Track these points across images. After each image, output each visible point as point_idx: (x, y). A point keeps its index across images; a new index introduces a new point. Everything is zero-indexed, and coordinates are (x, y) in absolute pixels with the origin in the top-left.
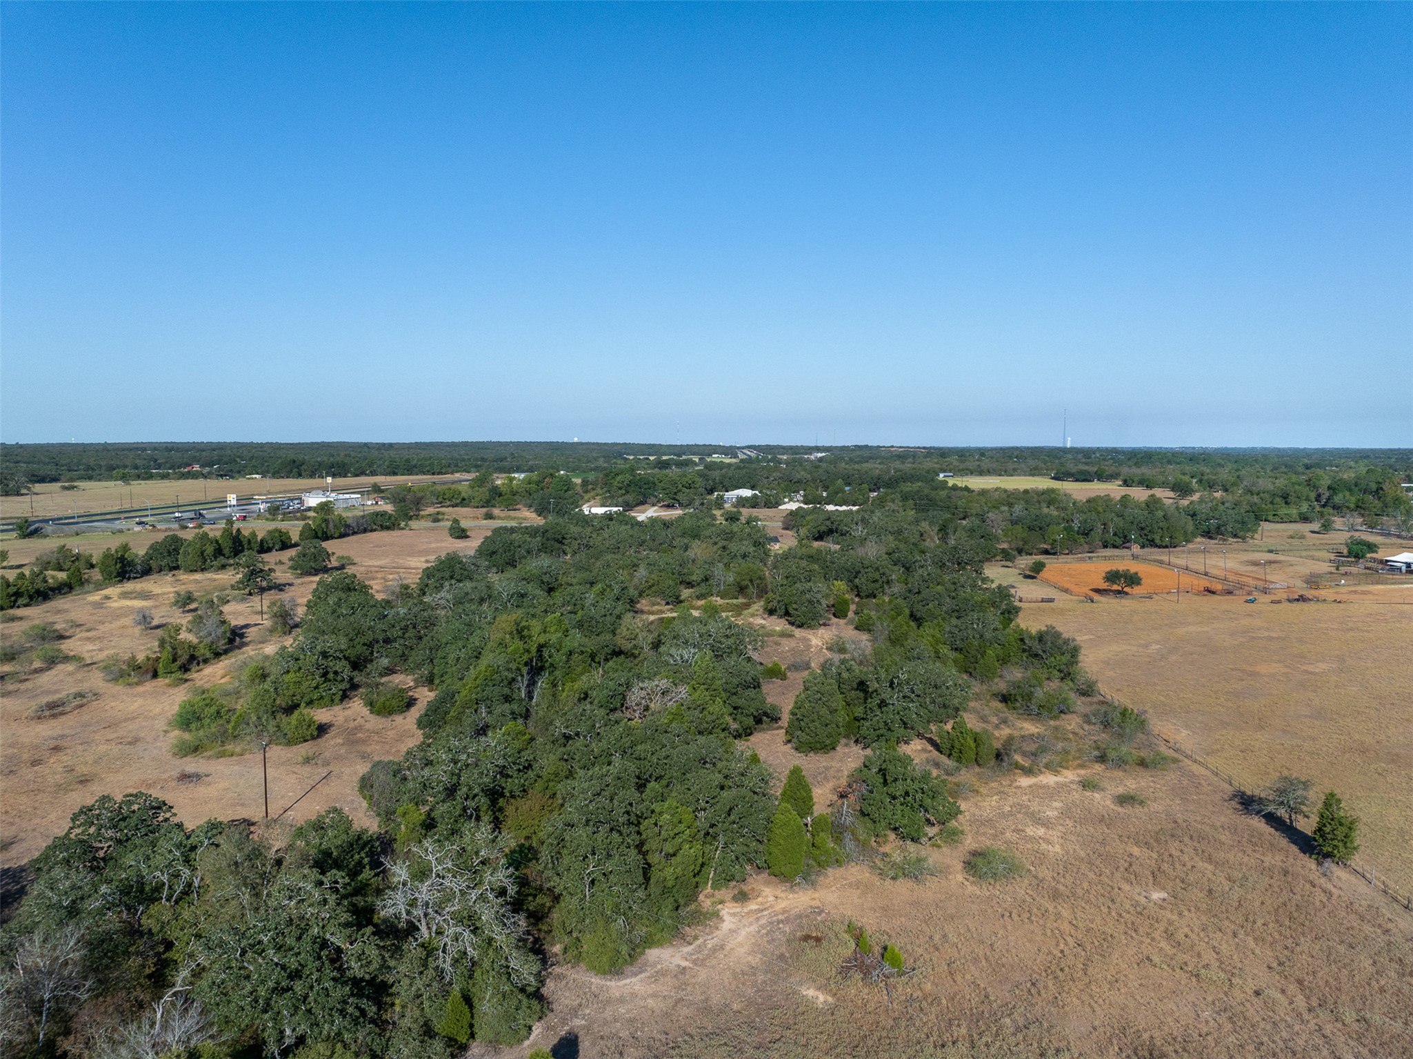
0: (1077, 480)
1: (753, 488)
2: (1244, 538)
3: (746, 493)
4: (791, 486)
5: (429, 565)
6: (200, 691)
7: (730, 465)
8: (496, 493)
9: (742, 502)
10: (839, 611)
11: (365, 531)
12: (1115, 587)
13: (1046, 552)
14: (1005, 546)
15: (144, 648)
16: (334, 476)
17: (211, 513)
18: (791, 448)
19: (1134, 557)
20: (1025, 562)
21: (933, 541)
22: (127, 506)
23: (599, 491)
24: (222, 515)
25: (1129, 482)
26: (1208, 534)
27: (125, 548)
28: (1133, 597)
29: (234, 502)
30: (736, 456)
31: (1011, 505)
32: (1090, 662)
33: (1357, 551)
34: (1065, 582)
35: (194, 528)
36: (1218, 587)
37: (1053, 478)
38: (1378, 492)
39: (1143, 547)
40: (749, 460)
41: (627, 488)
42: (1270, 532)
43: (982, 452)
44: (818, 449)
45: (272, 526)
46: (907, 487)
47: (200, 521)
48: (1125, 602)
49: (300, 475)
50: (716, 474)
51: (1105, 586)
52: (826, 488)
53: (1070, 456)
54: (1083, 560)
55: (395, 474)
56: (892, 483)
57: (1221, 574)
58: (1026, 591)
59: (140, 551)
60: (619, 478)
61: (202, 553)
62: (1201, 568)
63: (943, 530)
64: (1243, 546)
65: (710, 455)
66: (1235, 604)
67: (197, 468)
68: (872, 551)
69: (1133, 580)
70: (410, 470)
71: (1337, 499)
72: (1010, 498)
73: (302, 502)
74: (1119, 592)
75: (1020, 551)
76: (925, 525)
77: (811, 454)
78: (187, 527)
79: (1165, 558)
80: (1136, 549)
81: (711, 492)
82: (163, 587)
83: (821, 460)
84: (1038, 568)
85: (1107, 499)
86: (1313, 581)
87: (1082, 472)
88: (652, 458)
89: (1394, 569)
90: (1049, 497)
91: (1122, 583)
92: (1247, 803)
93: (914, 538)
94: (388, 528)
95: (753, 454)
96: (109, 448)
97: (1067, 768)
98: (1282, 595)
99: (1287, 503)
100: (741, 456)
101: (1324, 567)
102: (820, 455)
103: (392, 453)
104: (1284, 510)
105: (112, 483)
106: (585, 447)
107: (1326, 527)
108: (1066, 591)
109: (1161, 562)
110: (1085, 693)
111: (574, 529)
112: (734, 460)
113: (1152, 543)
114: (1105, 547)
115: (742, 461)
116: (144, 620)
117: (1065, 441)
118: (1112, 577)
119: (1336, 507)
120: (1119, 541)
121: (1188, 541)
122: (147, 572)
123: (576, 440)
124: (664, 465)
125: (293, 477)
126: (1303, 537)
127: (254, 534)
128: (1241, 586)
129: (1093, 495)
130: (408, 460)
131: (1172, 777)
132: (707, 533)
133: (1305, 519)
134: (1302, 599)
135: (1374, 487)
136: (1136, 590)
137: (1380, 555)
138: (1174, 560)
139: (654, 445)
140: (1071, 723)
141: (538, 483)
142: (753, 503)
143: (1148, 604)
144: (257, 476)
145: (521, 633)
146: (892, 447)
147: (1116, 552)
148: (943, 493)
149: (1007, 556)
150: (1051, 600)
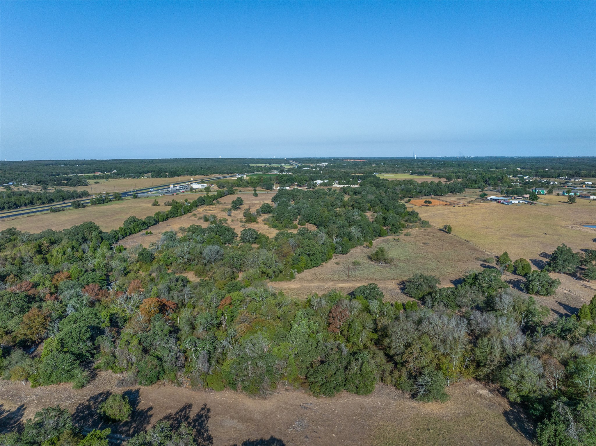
2: (460, 193)
12: (426, 204)
13: (410, 197)
14: (400, 196)
19: (432, 198)
20: (406, 199)
26: (452, 192)
28: (430, 206)
32: (420, 216)
34: (415, 203)
36: (448, 204)
39: (434, 196)
42: (468, 191)
48: (428, 207)
51: (424, 204)
54: (420, 199)
62: (447, 200)
63: (385, 192)
64: (460, 195)
66: (450, 207)
69: (430, 202)
74: (426, 205)
75: (404, 197)
76: (381, 191)
80: (433, 196)
84: (409, 201)
91: (428, 203)
93: (380, 194)
98: (461, 205)
99: (476, 183)
104: (474, 185)
107: (483, 190)
108: (415, 205)
109: (438, 199)
113: (437, 195)
114: (425, 196)
118: (426, 202)
120: (429, 194)
121: (446, 194)
126: (476, 193)
129: (423, 181)
133: (479, 188)
136: (431, 205)
137: (488, 196)
138: (441, 198)
143: (433, 207)
147: (428, 197)
149: (401, 198)
150: (412, 207)
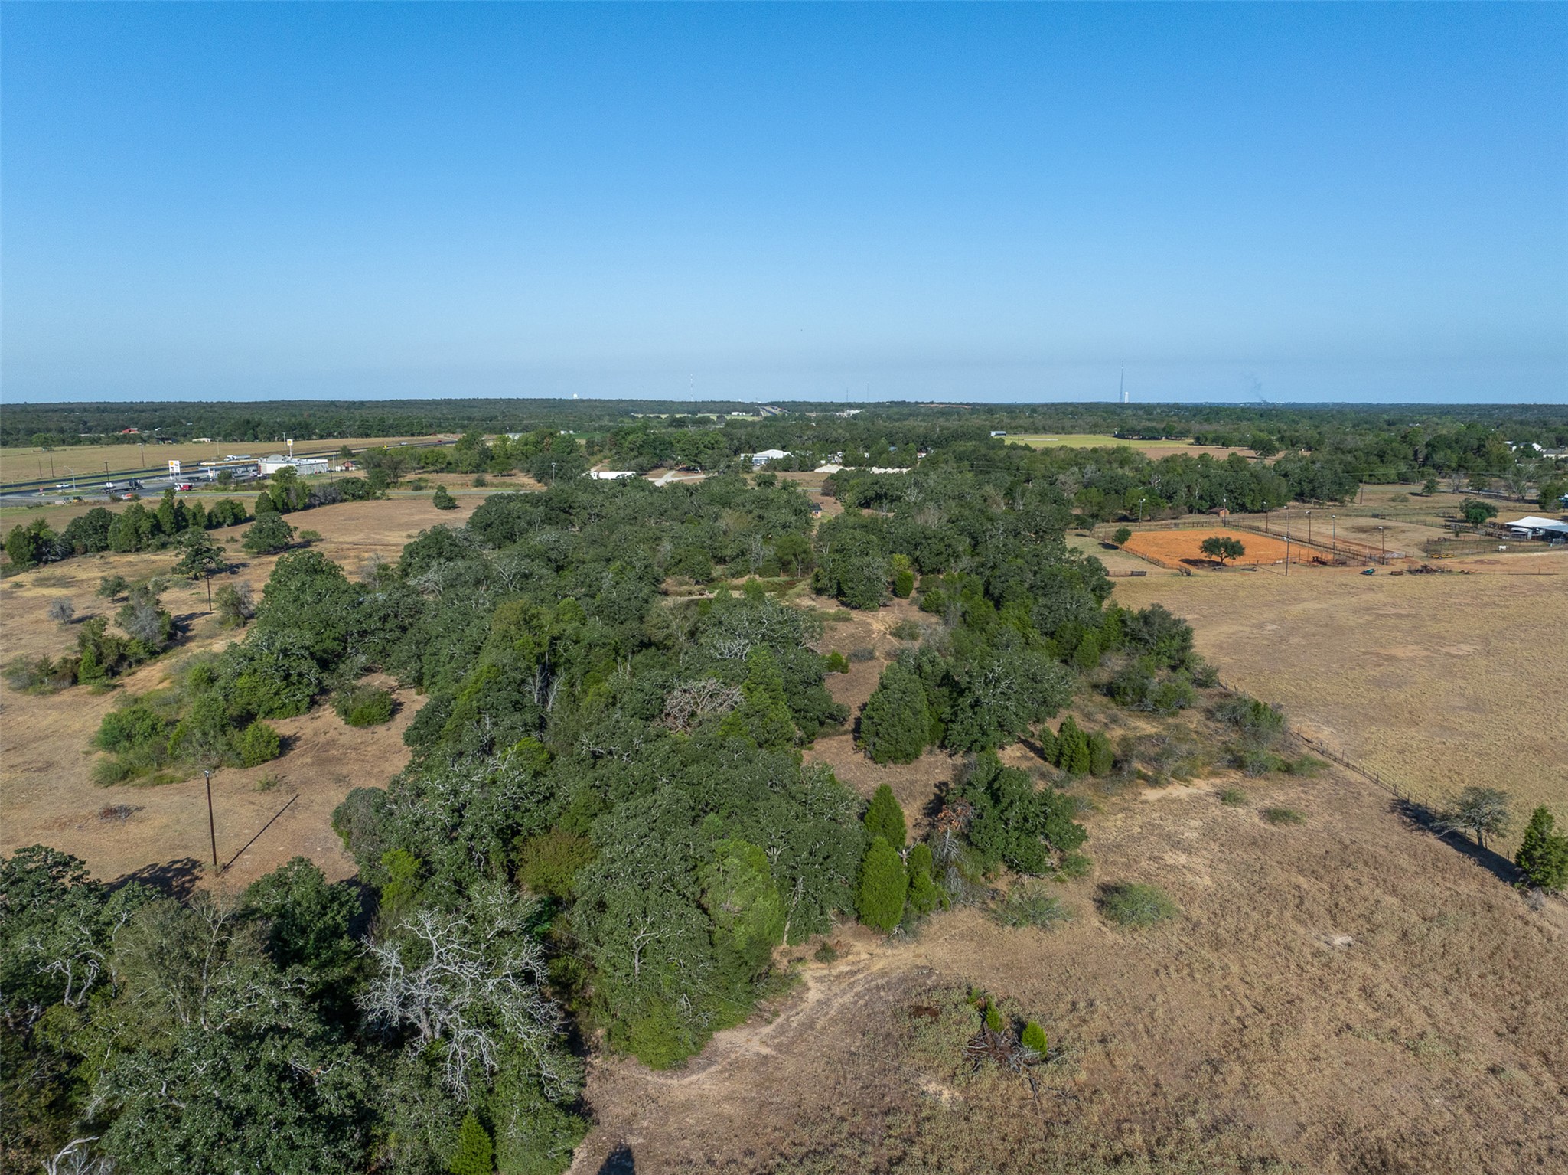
0: (1143, 438)
1: (784, 448)
2: (1342, 502)
3: (778, 454)
4: (828, 446)
5: (412, 541)
6: (132, 699)
7: (753, 423)
8: (487, 456)
9: (772, 464)
10: (899, 589)
11: (334, 501)
12: (1214, 558)
13: (1124, 519)
14: (1077, 511)
15: (59, 647)
16: (295, 438)
17: (150, 483)
18: (820, 404)
19: (1226, 523)
20: (1106, 529)
21: (999, 508)
22: (48, 476)
23: (607, 453)
24: (162, 485)
25: (1202, 440)
26: (1300, 497)
27: (41, 525)
28: (1234, 569)
29: (177, 470)
30: (759, 414)
31: (1081, 466)
32: (1200, 646)
33: (1475, 515)
34: (1153, 552)
35: (130, 500)
36: (1329, 557)
37: (1116, 436)
38: (1479, 450)
39: (1232, 512)
40: (775, 417)
41: (640, 449)
42: (1371, 495)
43: (1033, 408)
44: (851, 406)
45: (222, 496)
46: (962, 446)
47: (135, 493)
48: (1227, 575)
49: (256, 438)
50: (741, 433)
51: (1203, 556)
52: (867, 448)
53: (1129, 412)
54: (1167, 527)
55: (368, 435)
56: (941, 442)
57: (1329, 542)
58: (1114, 563)
59: (59, 527)
60: (630, 438)
61: (136, 530)
62: (1305, 536)
63: (1009, 493)
64: (1343, 510)
65: (729, 413)
66: (1350, 576)
67: (134, 431)
68: (932, 518)
69: (1233, 549)
70: (385, 431)
71: (1438, 457)
72: (1077, 459)
73: (258, 469)
74: (1218, 564)
75: (1095, 516)
76: (989, 489)
77: (842, 411)
78: (120, 500)
79: (1262, 525)
80: (1224, 514)
81: (737, 452)
82: (89, 571)
83: (855, 417)
84: (1123, 537)
85: (1186, 458)
86: (1432, 548)
87: (1148, 429)
88: (663, 416)
89: (1518, 535)
90: (1122, 458)
91: (1221, 553)
92: (1419, 817)
93: (978, 503)
94: (361, 498)
95: (777, 411)
96: (29, 409)
97: (1198, 777)
98: (1401, 566)
99: (1384, 462)
100: (764, 414)
101: (1440, 533)
102: (853, 412)
103: (364, 412)
104: (1381, 470)
105: (30, 450)
106: (586, 404)
107: (1430, 489)
108: (1156, 563)
109: (1256, 529)
110: (1201, 684)
111: (583, 497)
112: (756, 419)
113: (1243, 508)
114: (1191, 512)
115: (766, 418)
116: (63, 611)
117: (1122, 396)
118: (1207, 546)
119: (1438, 467)
120: (1205, 505)
121: (1281, 505)
122: (69, 553)
123: (575, 396)
124: (681, 423)
125: (248, 440)
126: (1405, 500)
127: (200, 507)
128: (1354, 556)
129: (1169, 454)
130: (382, 420)
131: (1324, 785)
132: (739, 500)
133: (1404, 479)
134: (1425, 570)
135: (1475, 444)
136: (1239, 561)
137: (1500, 519)
138: (1271, 527)
139: (665, 402)
140: (1192, 720)
141: (536, 444)
142: (786, 465)
143: (1253, 578)
144: (206, 440)
145: (529, 622)
146: (932, 403)
147: (1202, 518)
148: (1002, 453)
149: (1084, 523)
150: (1142, 574)
